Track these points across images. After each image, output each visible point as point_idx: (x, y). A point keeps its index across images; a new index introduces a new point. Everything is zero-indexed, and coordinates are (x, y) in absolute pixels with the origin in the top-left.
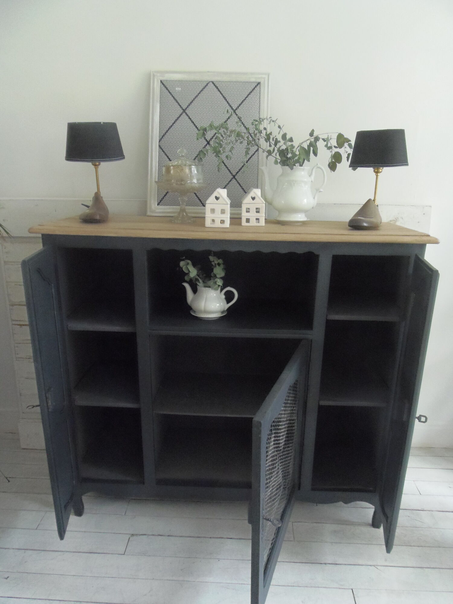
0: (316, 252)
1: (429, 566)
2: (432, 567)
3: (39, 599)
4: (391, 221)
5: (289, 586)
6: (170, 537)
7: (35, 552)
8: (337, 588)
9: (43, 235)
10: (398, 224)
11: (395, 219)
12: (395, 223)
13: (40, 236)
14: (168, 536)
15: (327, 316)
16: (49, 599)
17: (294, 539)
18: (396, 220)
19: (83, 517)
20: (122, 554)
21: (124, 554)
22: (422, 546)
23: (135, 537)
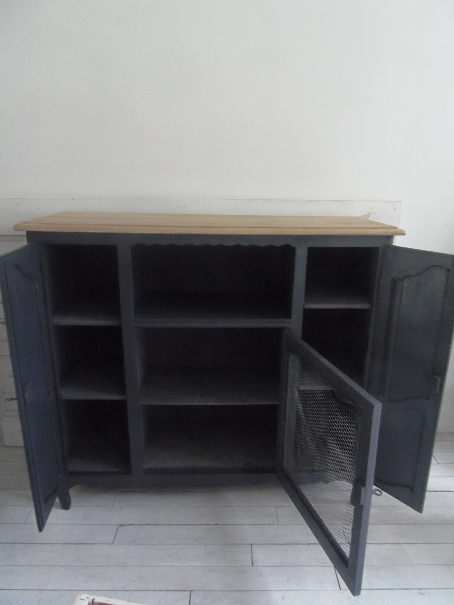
0: (293, 245)
1: (406, 542)
2: (409, 542)
3: (30, 590)
4: (364, 216)
5: (274, 566)
6: (158, 526)
7: (24, 545)
8: (319, 566)
9: (27, 232)
10: (371, 218)
11: (367, 214)
12: (368, 218)
13: (25, 233)
14: (156, 525)
15: (304, 305)
16: (39, 589)
17: (278, 522)
18: (369, 215)
19: (71, 510)
20: (111, 544)
21: (113, 544)
22: (399, 524)
23: (123, 528)
